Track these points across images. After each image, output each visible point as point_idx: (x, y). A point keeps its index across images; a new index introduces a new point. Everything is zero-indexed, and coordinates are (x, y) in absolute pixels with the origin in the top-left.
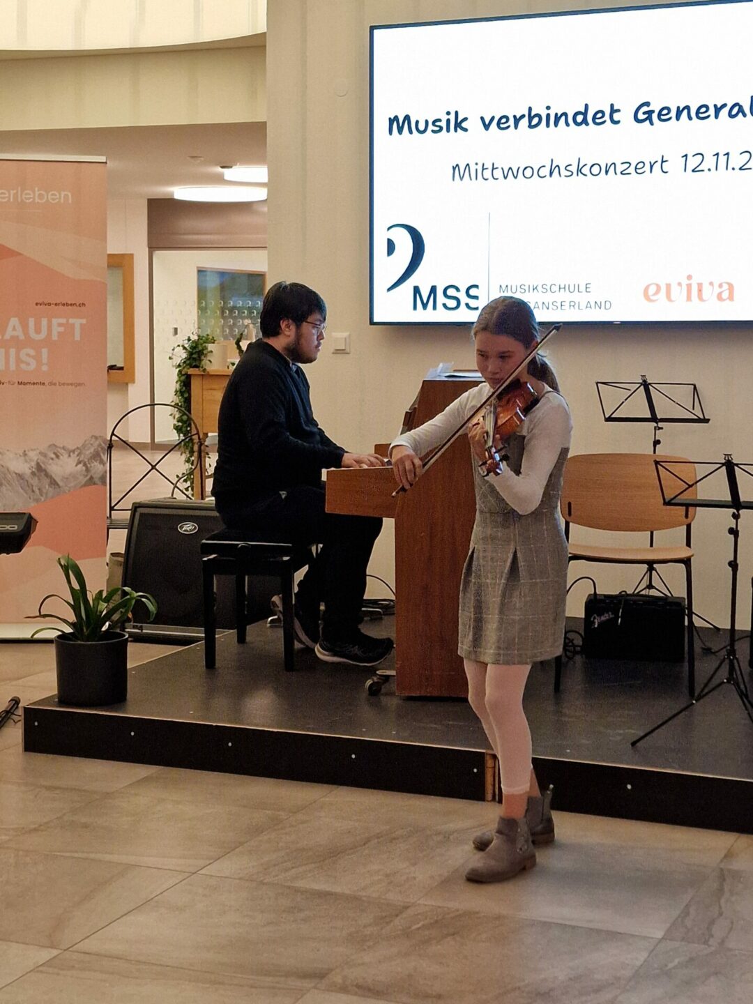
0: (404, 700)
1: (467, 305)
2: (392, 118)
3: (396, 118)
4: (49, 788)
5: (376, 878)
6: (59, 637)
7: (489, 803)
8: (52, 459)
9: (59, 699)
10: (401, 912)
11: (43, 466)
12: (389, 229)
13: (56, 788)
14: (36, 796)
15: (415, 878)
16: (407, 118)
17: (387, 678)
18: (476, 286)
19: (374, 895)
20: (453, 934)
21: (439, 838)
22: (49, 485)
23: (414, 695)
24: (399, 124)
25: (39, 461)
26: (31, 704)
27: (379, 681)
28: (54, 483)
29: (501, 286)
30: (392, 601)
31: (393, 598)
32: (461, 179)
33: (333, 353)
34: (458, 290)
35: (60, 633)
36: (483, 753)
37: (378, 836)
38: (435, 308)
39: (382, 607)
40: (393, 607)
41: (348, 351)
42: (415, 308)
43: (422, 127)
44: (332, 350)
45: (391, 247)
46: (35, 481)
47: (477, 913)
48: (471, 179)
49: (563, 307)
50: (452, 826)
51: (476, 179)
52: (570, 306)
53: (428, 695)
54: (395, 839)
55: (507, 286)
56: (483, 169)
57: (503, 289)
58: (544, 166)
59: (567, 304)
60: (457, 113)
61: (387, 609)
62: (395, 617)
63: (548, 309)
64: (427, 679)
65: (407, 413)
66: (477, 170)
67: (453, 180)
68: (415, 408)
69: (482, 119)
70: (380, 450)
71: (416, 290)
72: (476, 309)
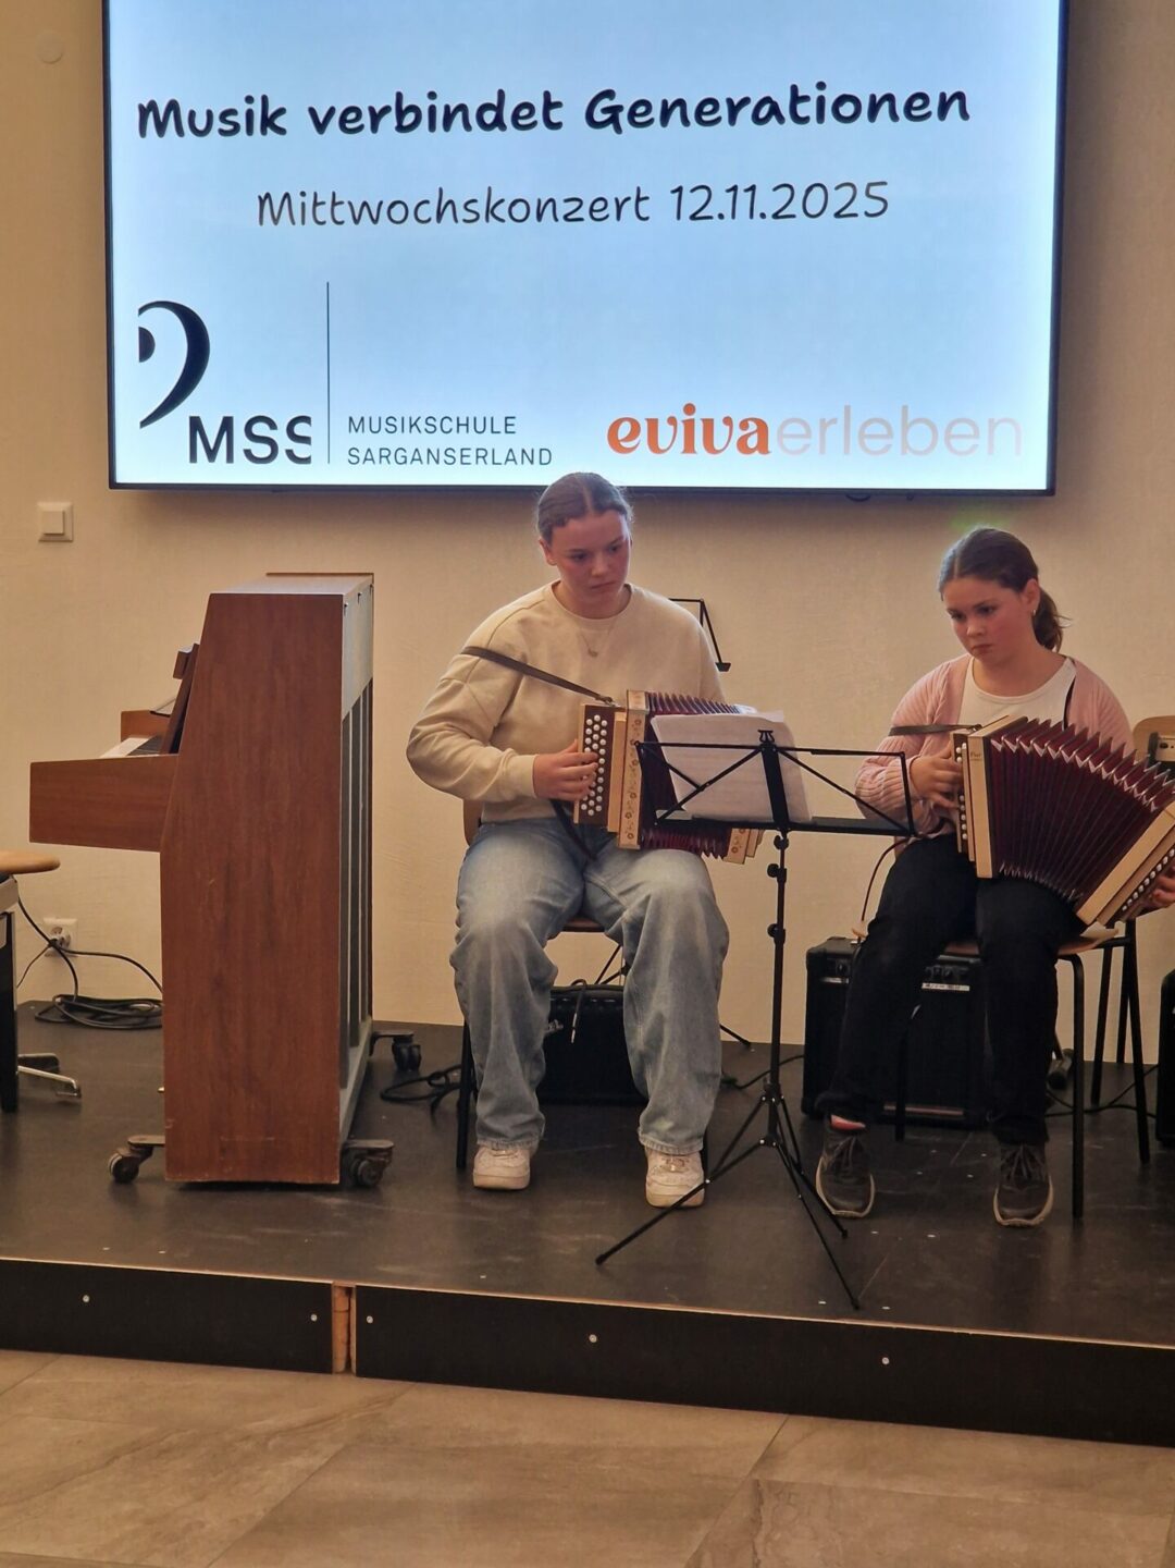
0: (182, 1189)
1: (290, 453)
2: (145, 105)
3: (153, 106)
5: (129, 1527)
7: (339, 1377)
12: (142, 310)
15: (202, 1525)
16: (173, 106)
17: (147, 1150)
18: (306, 419)
21: (248, 1446)
23: (199, 1180)
24: (158, 117)
27: (135, 1155)
29: (351, 419)
30: (156, 1002)
31: (159, 996)
32: (276, 221)
33: (41, 541)
34: (272, 425)
36: (329, 1285)
37: (135, 1447)
38: (230, 458)
40: (159, 1014)
41: (69, 535)
42: (193, 457)
43: (201, 124)
44: (39, 535)
45: (146, 345)
48: (293, 223)
49: (465, 460)
50: (271, 1423)
51: (303, 222)
52: (478, 457)
53: (226, 1179)
54: (165, 1451)
55: (362, 419)
56: (316, 204)
57: (355, 425)
58: (427, 202)
59: (473, 453)
60: (265, 100)
61: (147, 1017)
62: (161, 1032)
63: (437, 462)
64: (223, 1151)
65: (180, 654)
66: (303, 204)
67: (261, 222)
68: (195, 645)
69: (312, 112)
70: (131, 723)
71: (196, 425)
72: (307, 460)
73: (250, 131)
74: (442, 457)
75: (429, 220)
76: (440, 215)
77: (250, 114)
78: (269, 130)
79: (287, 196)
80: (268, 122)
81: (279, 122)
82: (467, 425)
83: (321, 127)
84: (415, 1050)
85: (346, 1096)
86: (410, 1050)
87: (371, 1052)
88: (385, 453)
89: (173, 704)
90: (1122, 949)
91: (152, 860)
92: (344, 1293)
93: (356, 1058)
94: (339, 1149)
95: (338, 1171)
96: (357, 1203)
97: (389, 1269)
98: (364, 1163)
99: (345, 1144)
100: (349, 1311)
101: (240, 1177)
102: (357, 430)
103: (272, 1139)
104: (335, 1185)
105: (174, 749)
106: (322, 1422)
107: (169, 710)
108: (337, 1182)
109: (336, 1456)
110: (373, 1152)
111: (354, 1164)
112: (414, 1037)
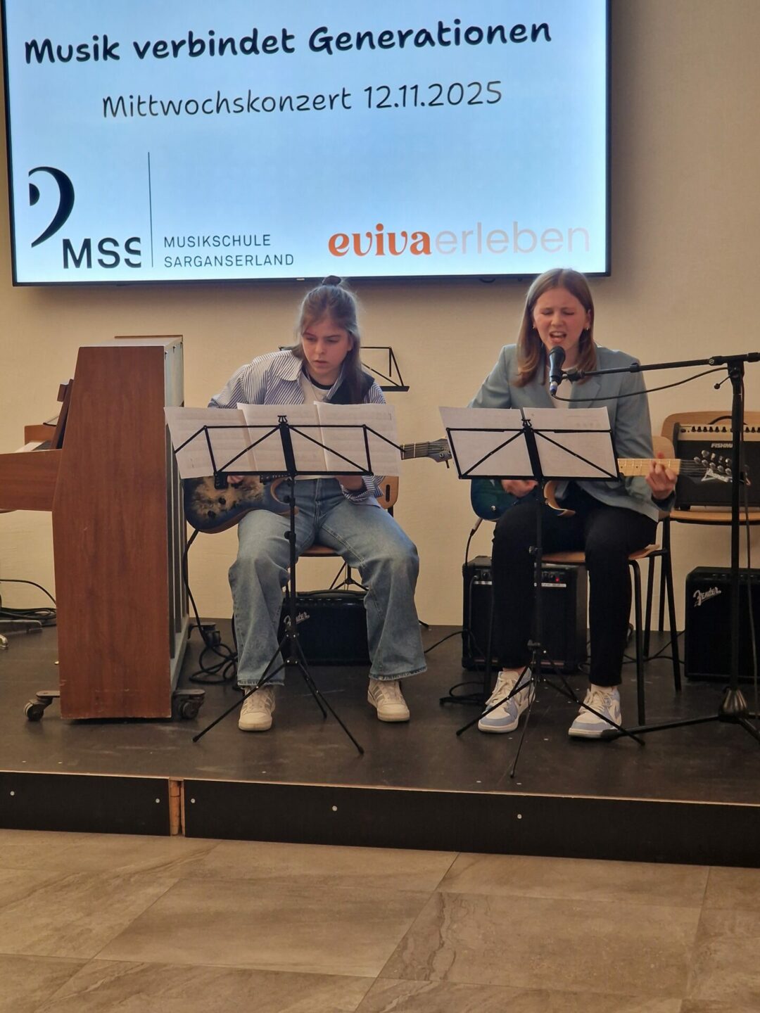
0: (71, 724)
1: (127, 261)
2: (29, 43)
3: (34, 43)
5: (44, 933)
7: (175, 838)
10: (77, 971)
12: (31, 173)
15: (90, 931)
16: (47, 43)
17: (48, 700)
18: (137, 239)
19: (44, 954)
20: (139, 993)
21: (118, 882)
23: (82, 718)
24: (37, 50)
27: (41, 703)
29: (166, 239)
30: (52, 610)
31: (54, 606)
32: (114, 114)
34: (116, 243)
36: (167, 780)
37: (46, 884)
38: (89, 265)
39: (41, 618)
40: (54, 617)
42: (66, 265)
43: (65, 54)
45: (34, 194)
47: (165, 965)
48: (126, 115)
49: (239, 263)
50: (132, 867)
51: (132, 114)
52: (247, 261)
53: (99, 717)
54: (65, 886)
55: (173, 239)
56: (139, 103)
57: (169, 242)
58: (210, 100)
59: (243, 259)
60: (105, 38)
61: (46, 619)
62: (56, 628)
63: (221, 264)
64: (97, 698)
65: (61, 386)
66: (132, 104)
67: (105, 115)
68: (71, 380)
69: (136, 45)
70: (31, 433)
71: (67, 244)
72: (138, 265)
73: (96, 57)
74: (224, 261)
75: (212, 112)
76: (218, 109)
77: (96, 47)
78: (108, 57)
79: (121, 98)
80: (108, 52)
81: (114, 52)
82: (239, 240)
83: (141, 54)
84: (217, 634)
85: (174, 664)
86: (213, 634)
87: (189, 637)
88: (188, 261)
89: (58, 419)
90: (660, 557)
91: (46, 517)
92: (176, 784)
93: (180, 639)
94: (170, 696)
95: (170, 709)
96: (183, 729)
97: (205, 769)
98: (187, 704)
99: (174, 693)
100: (180, 796)
101: (108, 715)
102: (170, 246)
103: (128, 690)
104: (169, 718)
105: (59, 446)
106: (165, 866)
107: (55, 422)
108: (170, 716)
109: (175, 886)
110: (191, 697)
111: (180, 706)
112: (216, 627)
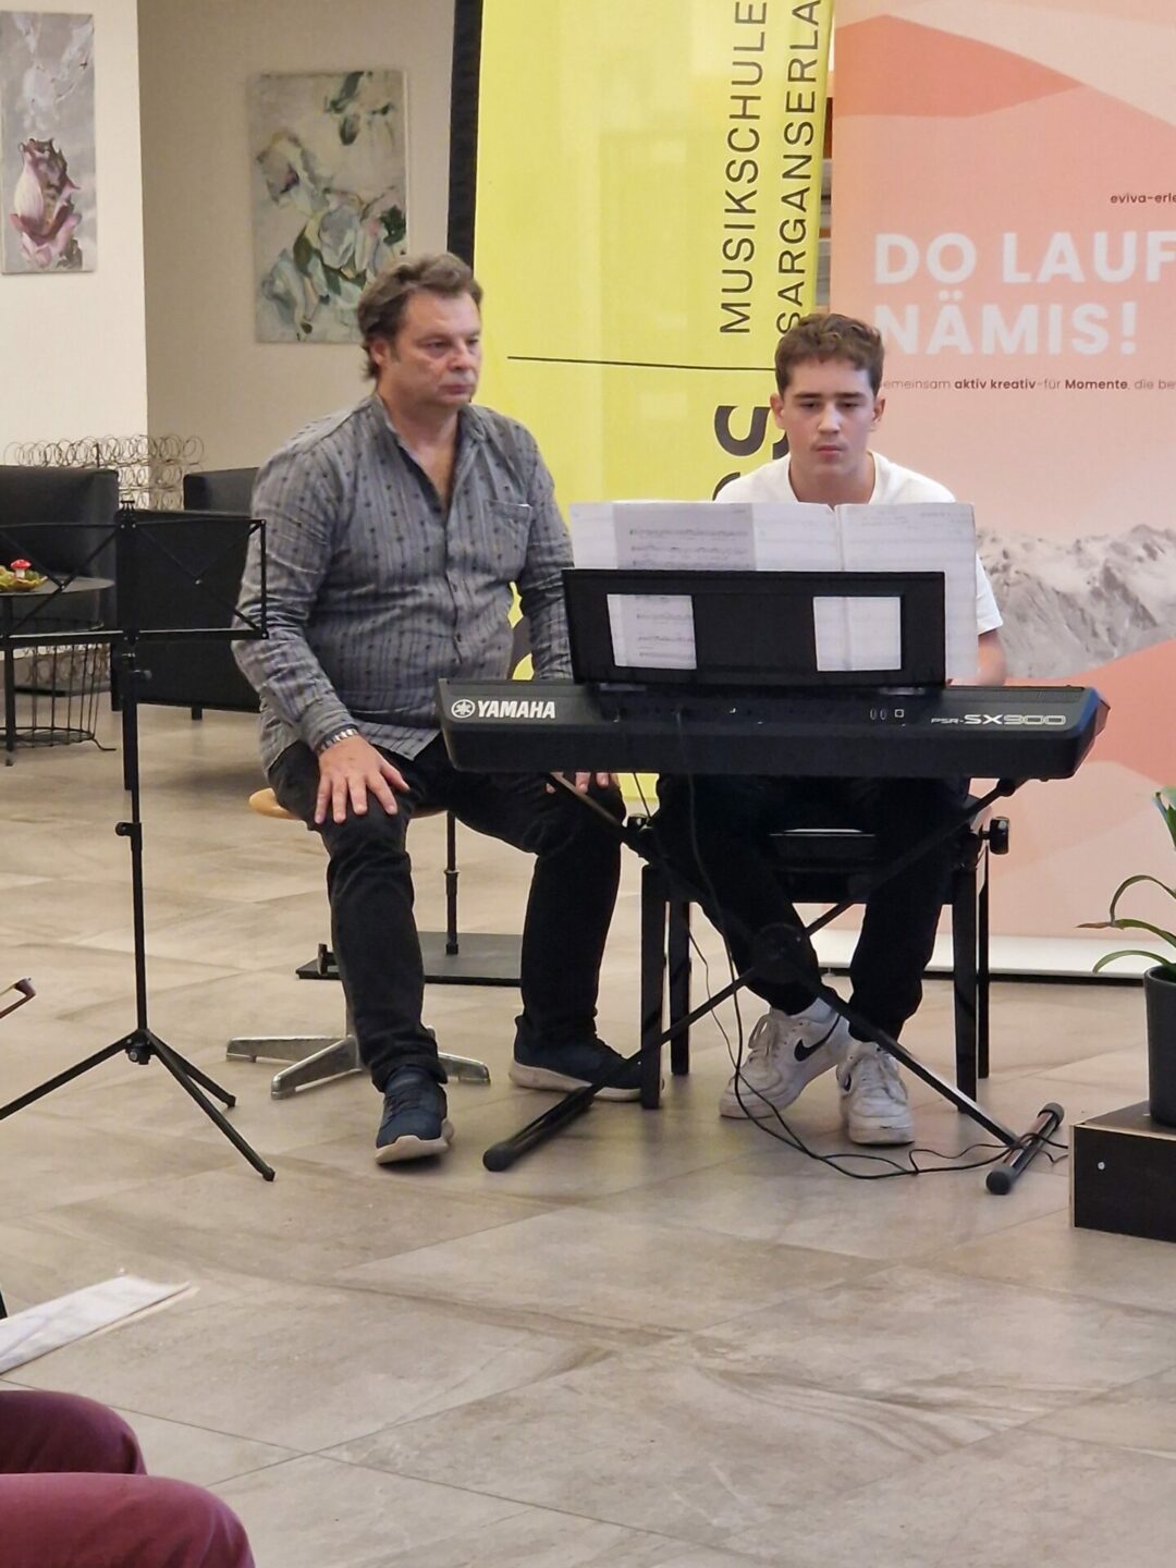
4: (1130, 1310)
6: (1156, 972)
8: (1140, 559)
9: (1152, 1112)
11: (1119, 576)
13: (1147, 1312)
14: (1101, 1327)
22: (1132, 621)
25: (1110, 565)
26: (1092, 1121)
28: (1142, 616)
35: (1159, 964)
46: (1098, 612)
